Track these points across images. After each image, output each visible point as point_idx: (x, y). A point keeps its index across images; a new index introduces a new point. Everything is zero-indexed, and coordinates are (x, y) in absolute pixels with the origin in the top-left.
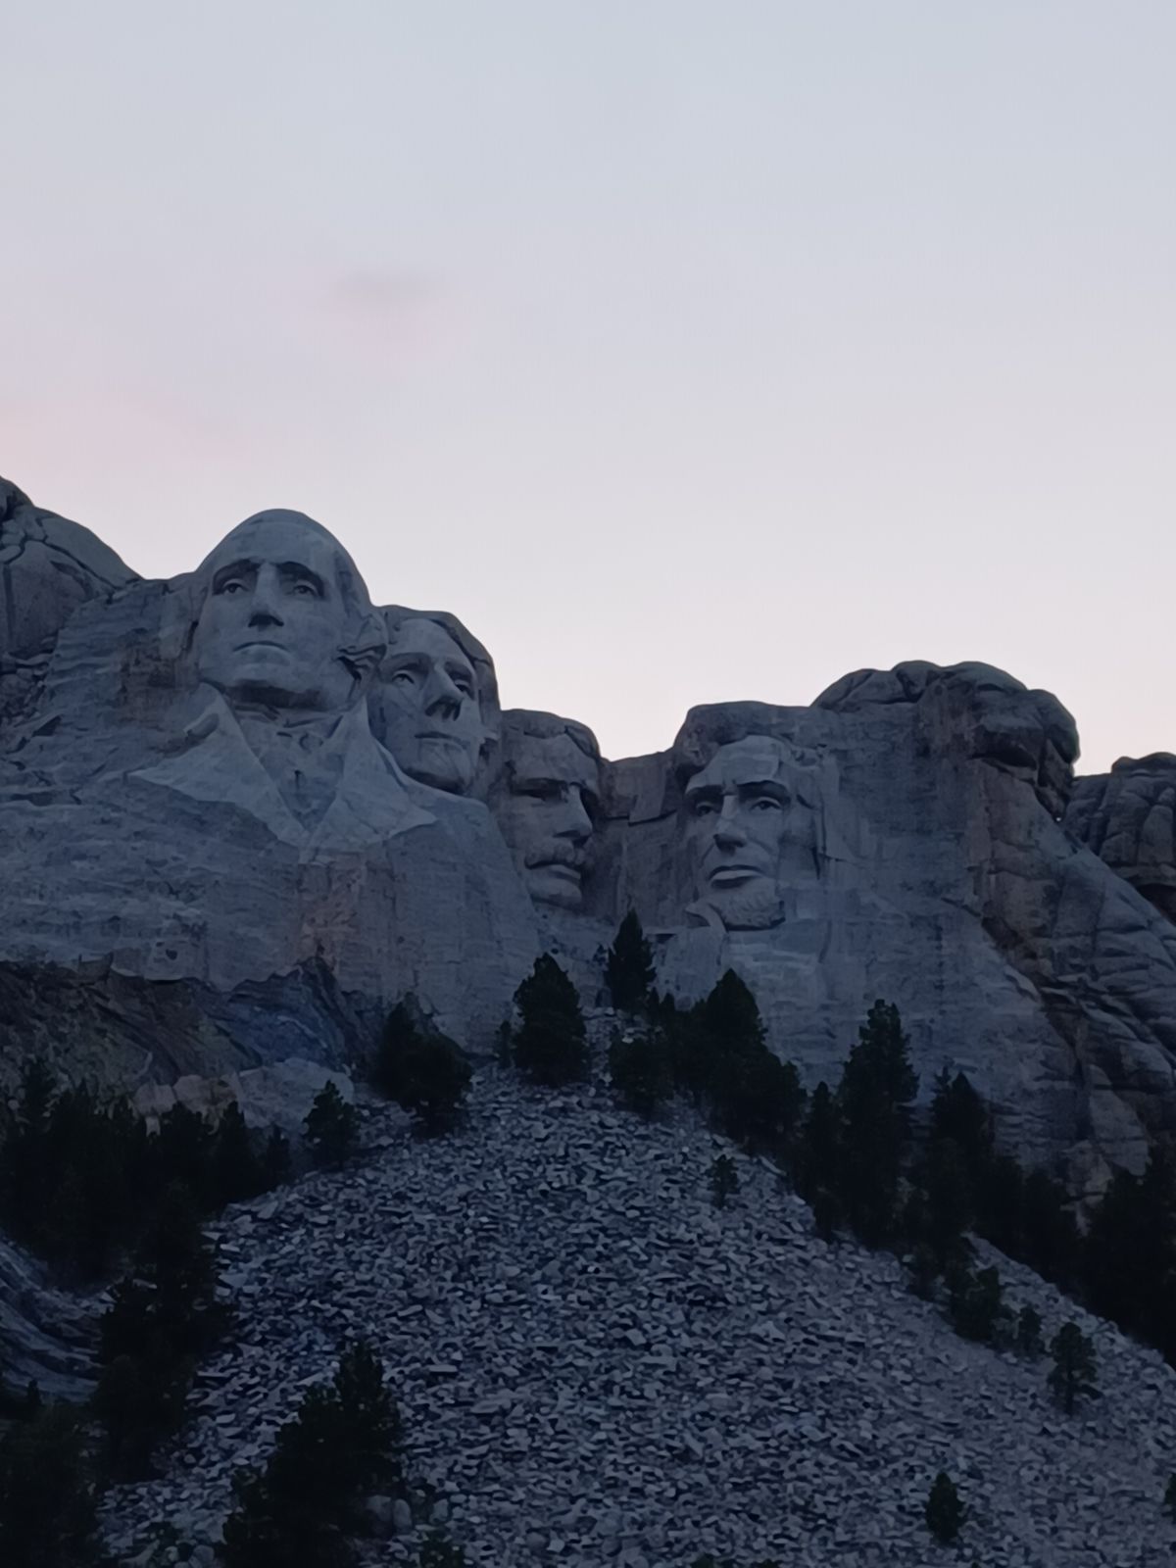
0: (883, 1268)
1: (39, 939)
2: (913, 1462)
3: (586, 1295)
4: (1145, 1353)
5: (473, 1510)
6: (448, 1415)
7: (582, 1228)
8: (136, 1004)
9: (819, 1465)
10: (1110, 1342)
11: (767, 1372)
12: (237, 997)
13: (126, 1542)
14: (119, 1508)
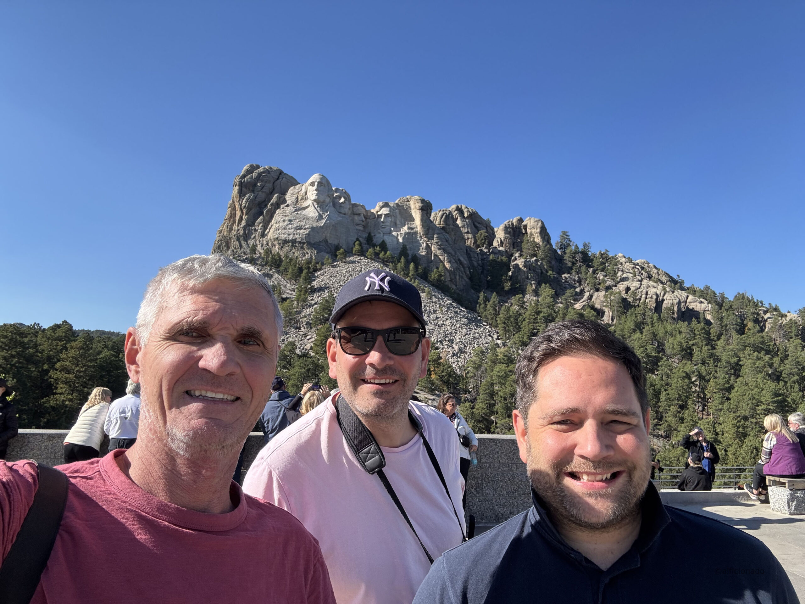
1: (286, 236)
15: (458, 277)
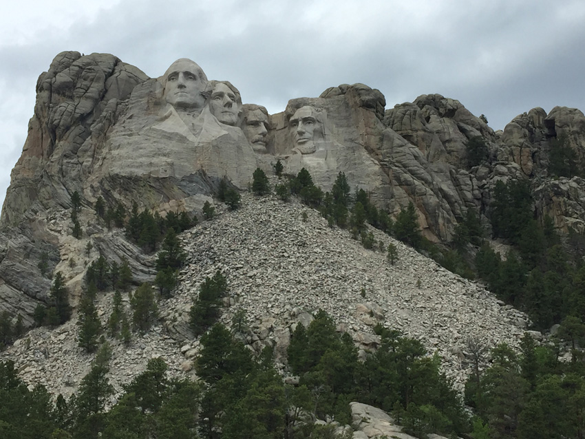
0: (346, 233)
1: (133, 170)
2: (355, 279)
3: (273, 245)
4: (410, 249)
5: (249, 299)
6: (241, 277)
7: (271, 229)
8: (158, 184)
9: (332, 281)
10: (401, 247)
11: (318, 261)
12: (183, 180)
13: (165, 313)
14: (164, 305)
15: (440, 221)
